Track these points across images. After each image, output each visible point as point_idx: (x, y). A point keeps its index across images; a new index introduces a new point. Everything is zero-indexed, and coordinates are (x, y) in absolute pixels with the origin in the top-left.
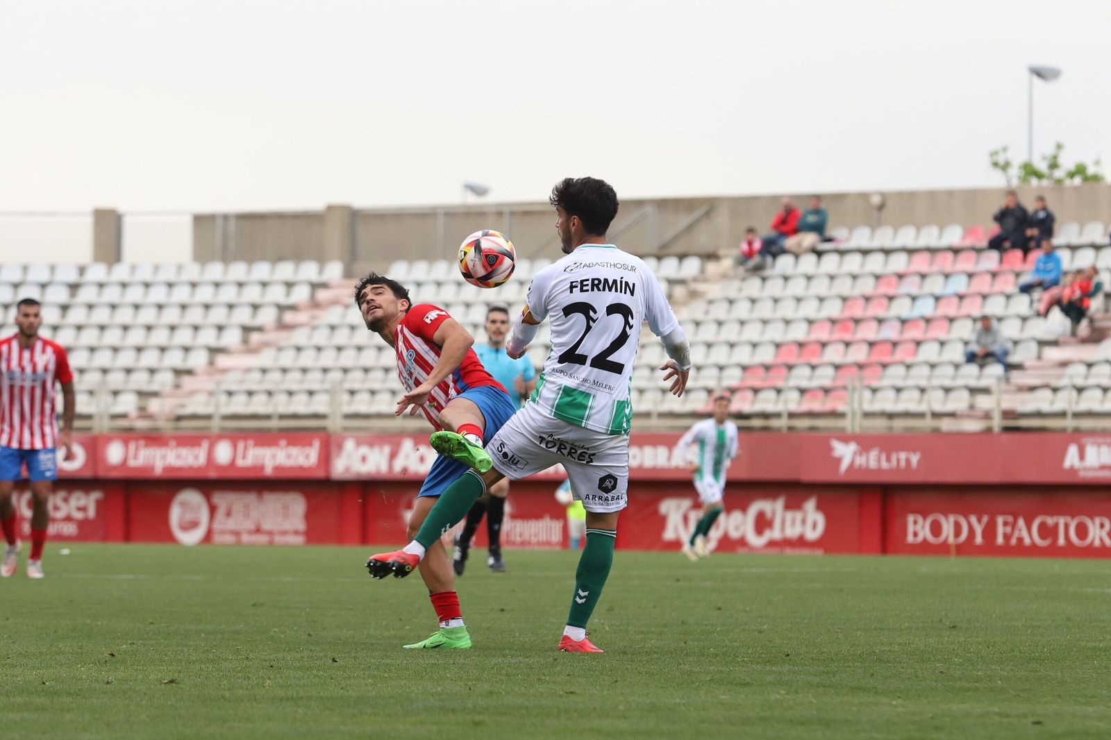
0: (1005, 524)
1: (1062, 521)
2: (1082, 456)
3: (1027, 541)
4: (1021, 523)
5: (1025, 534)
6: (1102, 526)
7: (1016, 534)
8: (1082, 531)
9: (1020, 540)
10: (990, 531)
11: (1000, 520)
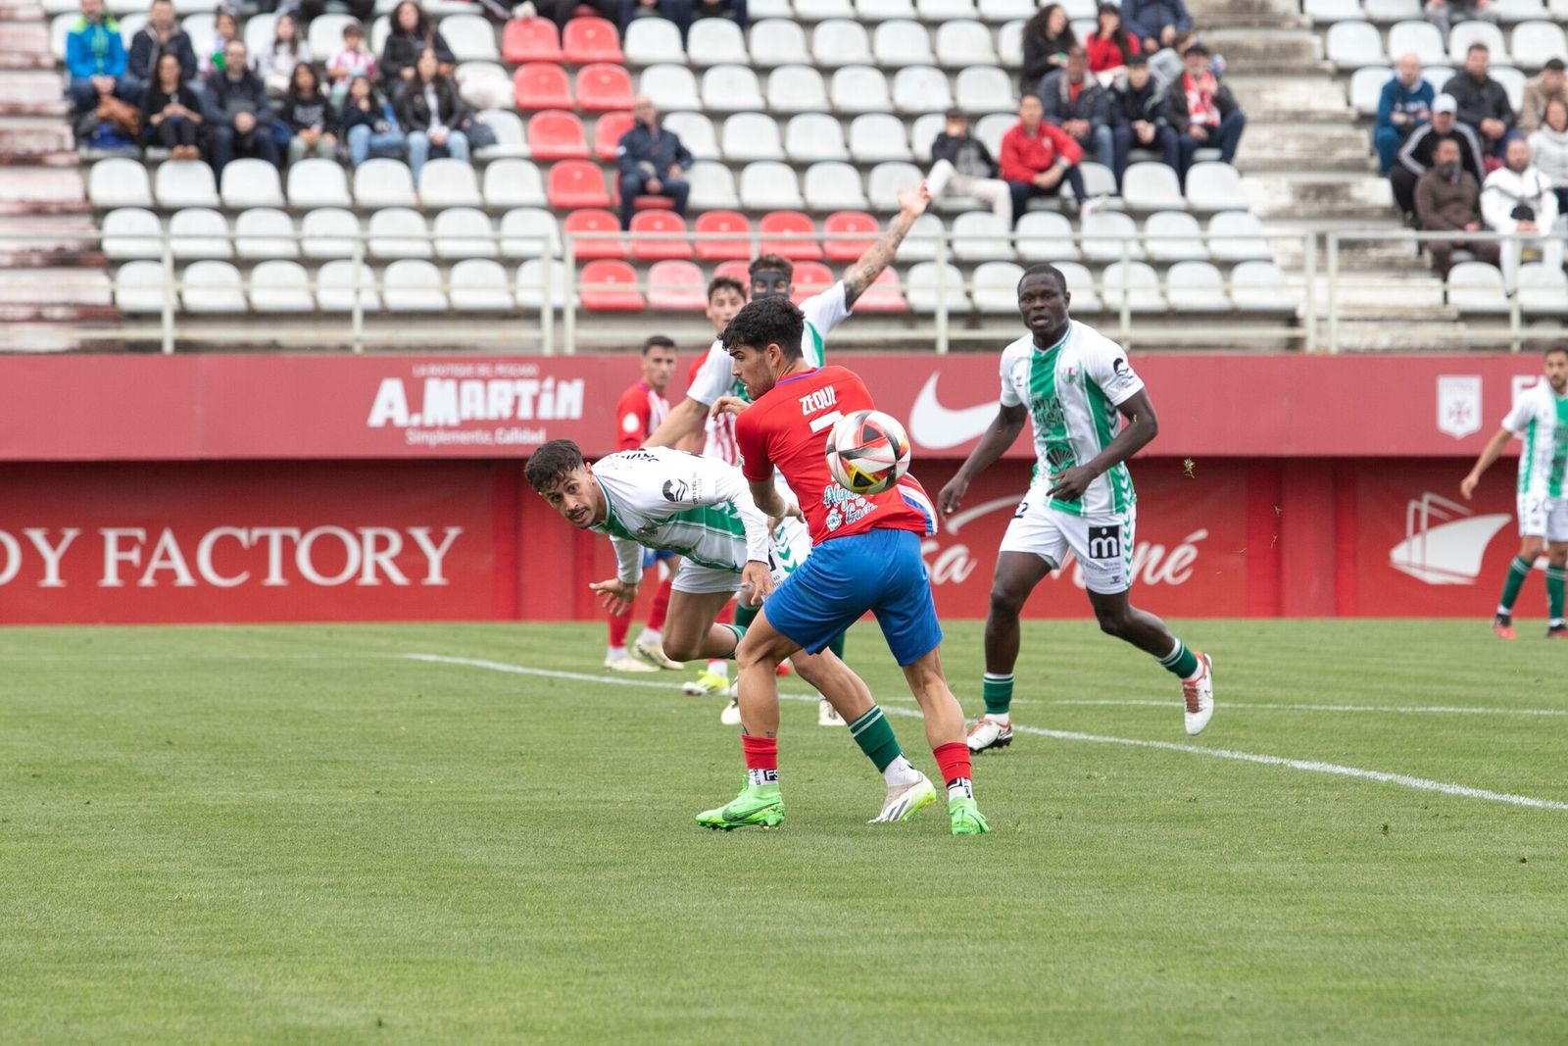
0: (125, 544)
1: (275, 536)
2: (415, 402)
3: (185, 579)
4: (168, 540)
5: (178, 563)
6: (382, 544)
7: (155, 563)
8: (329, 556)
9: (166, 576)
10: (83, 561)
11: (111, 536)
